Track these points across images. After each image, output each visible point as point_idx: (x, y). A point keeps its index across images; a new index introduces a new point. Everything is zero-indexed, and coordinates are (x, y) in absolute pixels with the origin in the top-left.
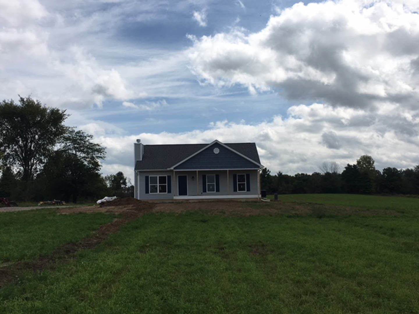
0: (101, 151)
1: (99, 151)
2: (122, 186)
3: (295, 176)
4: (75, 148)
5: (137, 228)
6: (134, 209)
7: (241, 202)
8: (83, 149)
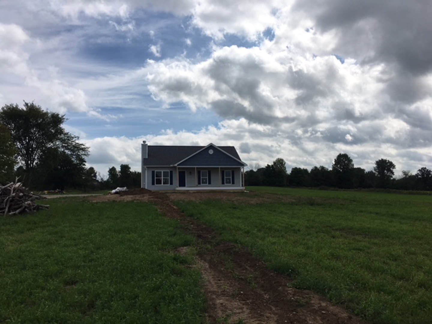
0: (86, 150)
1: (83, 149)
2: (93, 179)
4: (63, 147)
8: (71, 148)
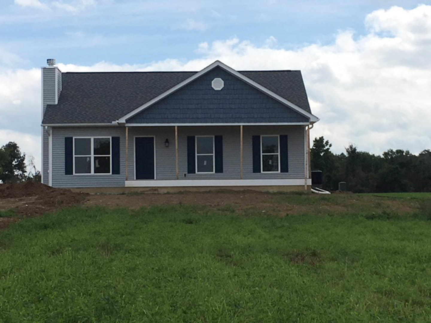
2: (16, 173)
3: (382, 156)
5: (46, 227)
6: (40, 204)
7: (268, 193)
